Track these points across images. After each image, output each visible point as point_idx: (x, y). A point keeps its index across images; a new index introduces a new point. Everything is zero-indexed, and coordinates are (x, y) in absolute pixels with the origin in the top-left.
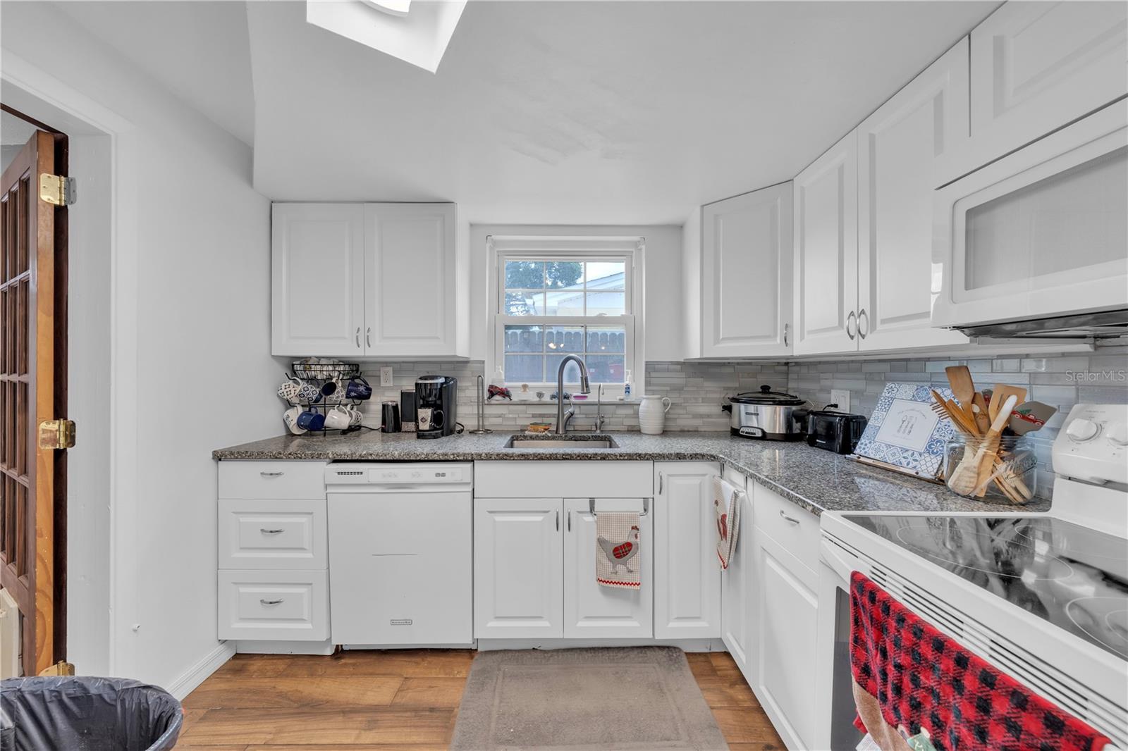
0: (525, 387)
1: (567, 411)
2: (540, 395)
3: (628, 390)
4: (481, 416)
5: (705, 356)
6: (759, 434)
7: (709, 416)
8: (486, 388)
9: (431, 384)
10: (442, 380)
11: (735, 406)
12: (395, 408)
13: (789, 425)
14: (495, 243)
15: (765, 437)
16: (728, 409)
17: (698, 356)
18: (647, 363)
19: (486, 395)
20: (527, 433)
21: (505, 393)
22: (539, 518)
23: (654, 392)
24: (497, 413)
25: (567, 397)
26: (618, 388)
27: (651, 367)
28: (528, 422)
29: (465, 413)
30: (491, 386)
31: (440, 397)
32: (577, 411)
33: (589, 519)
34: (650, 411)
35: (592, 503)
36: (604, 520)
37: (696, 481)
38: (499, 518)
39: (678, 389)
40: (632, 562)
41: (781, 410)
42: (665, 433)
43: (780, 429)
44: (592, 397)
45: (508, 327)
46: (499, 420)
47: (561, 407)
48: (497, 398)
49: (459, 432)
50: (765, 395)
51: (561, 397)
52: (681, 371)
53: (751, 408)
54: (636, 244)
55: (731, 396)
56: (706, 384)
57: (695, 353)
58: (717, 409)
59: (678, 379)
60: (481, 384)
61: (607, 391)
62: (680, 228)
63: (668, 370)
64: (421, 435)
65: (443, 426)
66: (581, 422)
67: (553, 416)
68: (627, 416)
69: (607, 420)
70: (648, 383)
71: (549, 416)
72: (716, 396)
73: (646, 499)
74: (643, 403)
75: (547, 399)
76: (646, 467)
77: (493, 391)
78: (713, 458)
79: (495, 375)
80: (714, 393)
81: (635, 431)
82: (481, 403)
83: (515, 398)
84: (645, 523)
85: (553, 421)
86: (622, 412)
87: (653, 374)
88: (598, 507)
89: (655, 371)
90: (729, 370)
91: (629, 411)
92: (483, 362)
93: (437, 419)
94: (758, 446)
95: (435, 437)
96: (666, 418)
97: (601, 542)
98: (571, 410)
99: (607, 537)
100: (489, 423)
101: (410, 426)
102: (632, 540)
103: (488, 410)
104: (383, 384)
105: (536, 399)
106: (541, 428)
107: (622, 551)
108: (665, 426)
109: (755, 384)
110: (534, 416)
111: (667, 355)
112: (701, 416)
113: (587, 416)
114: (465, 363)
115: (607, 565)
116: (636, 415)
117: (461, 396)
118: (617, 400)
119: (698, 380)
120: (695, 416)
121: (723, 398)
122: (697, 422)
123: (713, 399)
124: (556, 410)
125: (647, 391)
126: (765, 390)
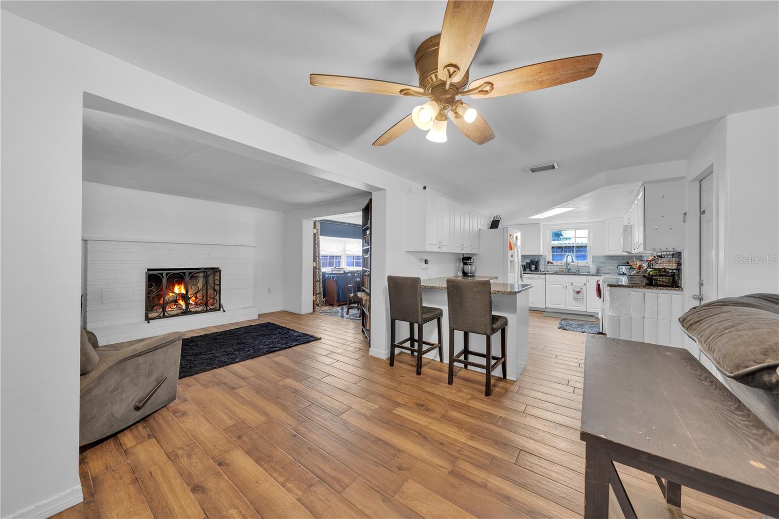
0: (557, 262)
1: (569, 268)
3: (587, 262)
4: (545, 268)
6: (622, 273)
7: (614, 270)
8: (547, 262)
10: (536, 260)
11: (619, 267)
16: (617, 267)
18: (593, 256)
20: (557, 272)
21: (552, 263)
22: (560, 286)
23: (595, 263)
24: (549, 267)
25: (568, 264)
28: (558, 270)
29: (541, 267)
31: (537, 263)
33: (571, 286)
35: (572, 284)
36: (575, 286)
38: (551, 285)
39: (604, 263)
40: (581, 294)
41: (628, 267)
45: (552, 247)
46: (550, 269)
47: (567, 267)
48: (550, 264)
49: (540, 270)
50: (625, 264)
52: (604, 258)
54: (591, 226)
55: (619, 264)
56: (613, 261)
57: (606, 254)
60: (545, 261)
61: (580, 263)
63: (600, 258)
64: (531, 270)
65: (537, 269)
66: (573, 270)
68: (587, 269)
69: (580, 270)
70: (593, 261)
71: (563, 269)
73: (585, 284)
74: (591, 266)
75: (563, 264)
76: (586, 277)
78: (600, 276)
79: (549, 259)
80: (615, 263)
81: (588, 272)
82: (545, 265)
83: (554, 264)
84: (584, 288)
85: (565, 270)
86: (585, 268)
87: (595, 259)
88: (573, 284)
89: (597, 258)
92: (546, 256)
93: (536, 268)
95: (535, 271)
96: (598, 269)
97: (574, 290)
99: (575, 289)
100: (548, 270)
101: (528, 270)
102: (580, 290)
103: (547, 267)
105: (560, 265)
106: (561, 271)
107: (578, 292)
108: (598, 272)
109: (625, 261)
110: (559, 268)
111: (599, 254)
112: (611, 270)
113: (575, 269)
114: (542, 256)
115: (575, 295)
116: (589, 269)
117: (540, 263)
118: (584, 265)
119: (610, 261)
120: (609, 270)
121: (616, 265)
122: (610, 271)
123: (615, 266)
124: (565, 267)
125: (593, 263)
126: (628, 263)
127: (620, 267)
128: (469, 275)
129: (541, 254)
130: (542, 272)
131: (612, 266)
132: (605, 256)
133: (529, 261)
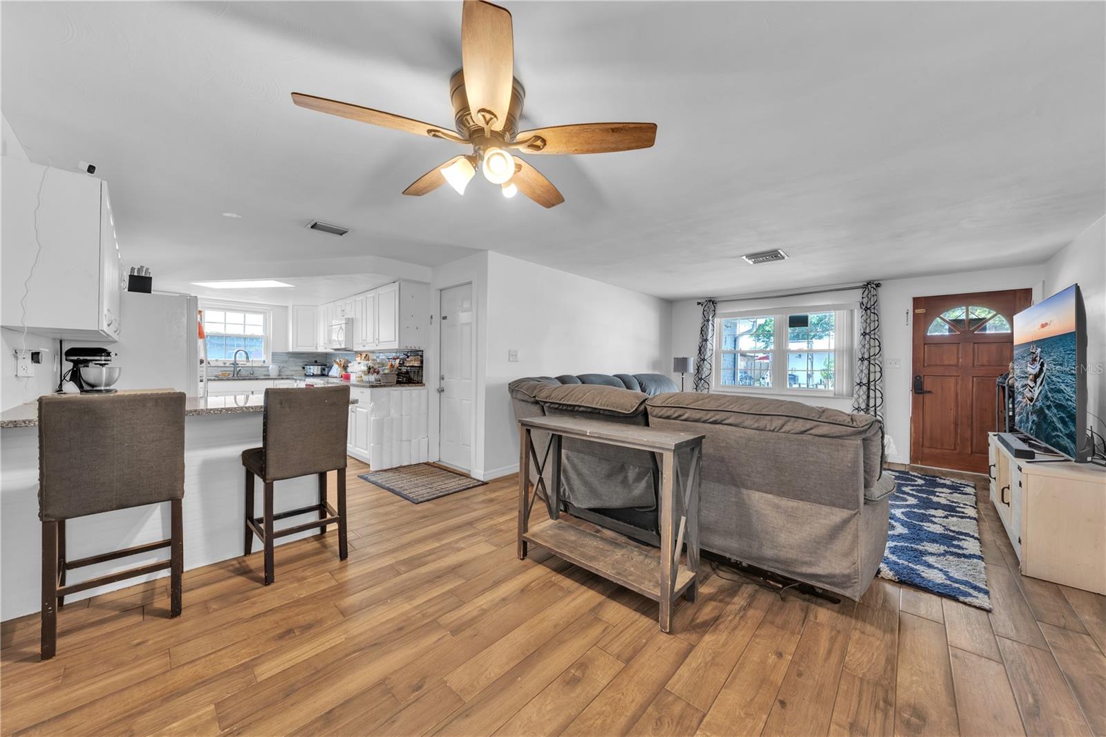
0: (217, 360)
1: (238, 369)
3: (264, 362)
5: (295, 351)
6: (312, 374)
7: (297, 371)
11: (306, 366)
13: (322, 372)
16: (304, 368)
18: (272, 353)
20: (220, 377)
21: (208, 363)
23: (275, 362)
25: (238, 364)
26: (260, 361)
27: (274, 354)
28: (220, 373)
30: (201, 360)
32: (241, 369)
34: (273, 368)
39: (286, 362)
41: (320, 367)
42: (279, 376)
43: (319, 373)
44: (249, 364)
47: (235, 367)
51: (235, 364)
52: (287, 355)
53: (311, 367)
54: (268, 310)
55: (305, 364)
56: (297, 360)
57: (291, 350)
58: (301, 369)
59: (286, 358)
61: (255, 362)
63: (281, 355)
66: (243, 373)
67: (231, 371)
68: (264, 370)
69: (255, 372)
70: (272, 360)
71: (229, 371)
74: (271, 366)
75: (227, 365)
80: (300, 363)
81: (267, 375)
83: (212, 364)
85: (232, 373)
86: (261, 369)
89: (276, 355)
90: (305, 355)
91: (265, 368)
96: (280, 371)
105: (223, 365)
106: (226, 375)
108: (279, 374)
110: (222, 371)
111: (281, 349)
112: (294, 371)
113: (247, 371)
116: (268, 371)
118: (259, 365)
119: (294, 359)
120: (292, 371)
121: (302, 364)
122: (293, 373)
123: (298, 366)
124: (232, 369)
125: (272, 362)
126: (316, 362)
127: (308, 367)
128: (103, 388)
131: (295, 367)
132: (289, 353)
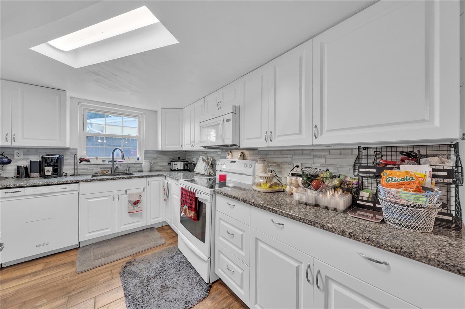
0: (97, 158)
1: (115, 166)
2: (104, 161)
3: (138, 159)
4: (75, 169)
5: (162, 149)
7: (164, 166)
8: (78, 159)
9: (52, 157)
10: (58, 156)
11: (171, 162)
12: (26, 168)
13: (184, 167)
14: (82, 105)
15: (178, 170)
16: (170, 164)
17: (161, 149)
19: (79, 161)
20: (98, 174)
21: (88, 161)
22: (107, 198)
23: (147, 159)
24: (83, 167)
25: (115, 162)
26: (135, 158)
27: (146, 152)
28: (99, 171)
29: (67, 168)
30: (81, 158)
31: (57, 162)
32: (119, 166)
33: (126, 196)
34: (146, 165)
35: (126, 191)
36: (131, 195)
37: (158, 182)
38: (90, 200)
39: (155, 159)
40: (139, 205)
41: (182, 163)
42: (151, 171)
43: (182, 168)
44: (125, 162)
46: (85, 171)
47: (113, 165)
48: (84, 163)
49: (65, 176)
50: (179, 160)
51: (113, 161)
52: (156, 153)
53: (176, 163)
54: (141, 114)
55: (171, 160)
56: (164, 157)
57: (160, 148)
58: (167, 164)
59: (156, 156)
60: (75, 157)
61: (130, 160)
62: (156, 112)
63: (152, 153)
65: (57, 172)
66: (121, 169)
67: (109, 168)
68: (138, 167)
69: (131, 169)
70: (145, 157)
71: (107, 168)
72: (167, 160)
73: (144, 188)
74: (144, 163)
75: (107, 162)
76: (144, 179)
77: (82, 160)
78: (163, 175)
79: (82, 154)
81: (141, 171)
82: (75, 164)
83: (92, 162)
85: (110, 170)
86: (136, 166)
87: (147, 154)
88: (128, 192)
89: (148, 153)
90: (171, 153)
91: (139, 165)
92: (77, 149)
93: (55, 171)
94: (177, 173)
95: (55, 177)
96: (151, 167)
97: (129, 201)
98: (117, 166)
99: (131, 199)
100: (79, 172)
101: (37, 174)
102: (139, 199)
103: (79, 167)
104: (16, 157)
105: (102, 163)
106: (105, 172)
107: (136, 203)
108: (151, 169)
109: (177, 157)
110: (101, 168)
111: (151, 148)
112: (162, 166)
114: (68, 149)
115: (132, 208)
116: (141, 166)
117: (65, 162)
118: (134, 162)
119: (161, 156)
120: (160, 166)
122: (161, 168)
124: (111, 166)
125: (145, 159)
126: (179, 158)
129: (68, 146)
130: (69, 179)
133: (37, 158)
